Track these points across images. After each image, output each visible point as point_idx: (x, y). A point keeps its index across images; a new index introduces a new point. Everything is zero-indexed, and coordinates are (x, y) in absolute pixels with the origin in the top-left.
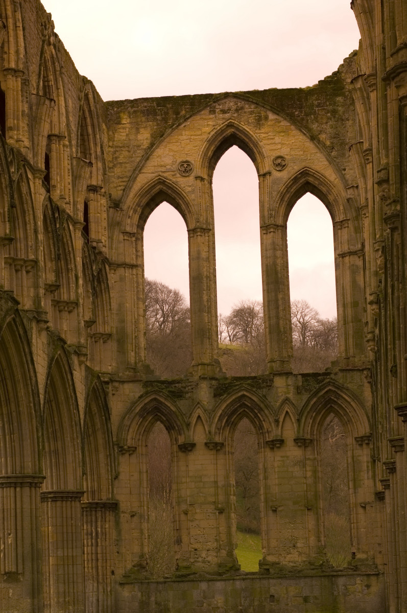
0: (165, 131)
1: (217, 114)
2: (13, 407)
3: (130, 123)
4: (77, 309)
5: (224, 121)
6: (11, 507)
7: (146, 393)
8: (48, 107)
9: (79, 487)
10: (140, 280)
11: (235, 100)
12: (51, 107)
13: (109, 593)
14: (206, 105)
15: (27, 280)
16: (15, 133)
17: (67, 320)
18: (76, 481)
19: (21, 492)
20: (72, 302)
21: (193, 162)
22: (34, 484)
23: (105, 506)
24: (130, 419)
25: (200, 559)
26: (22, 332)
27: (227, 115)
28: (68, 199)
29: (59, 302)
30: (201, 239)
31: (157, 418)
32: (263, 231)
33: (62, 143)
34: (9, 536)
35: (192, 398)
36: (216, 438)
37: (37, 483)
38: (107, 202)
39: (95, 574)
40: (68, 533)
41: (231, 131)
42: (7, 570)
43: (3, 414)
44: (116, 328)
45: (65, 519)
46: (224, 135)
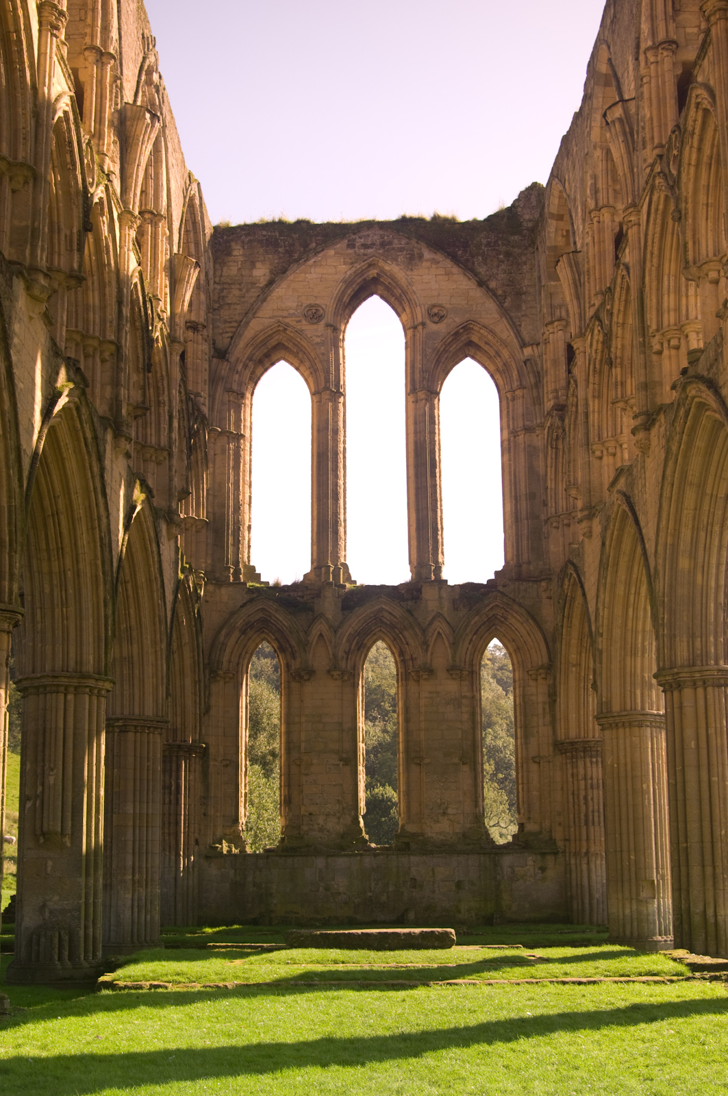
0: (289, 266)
1: (356, 249)
2: (68, 562)
3: (243, 255)
4: (169, 461)
5: (366, 257)
6: (56, 725)
7: (251, 601)
8: (148, 125)
9: (160, 714)
10: (248, 458)
11: (381, 232)
12: (153, 126)
13: (191, 870)
14: (343, 236)
15: (102, 372)
16: (97, 142)
17: (154, 474)
18: (157, 704)
19: (75, 701)
20: (163, 449)
21: (324, 307)
22: (96, 691)
23: (190, 749)
24: (228, 635)
25: (316, 827)
26: (89, 435)
27: (369, 251)
28: (164, 306)
29: (143, 447)
30: (330, 404)
31: (263, 635)
32: (411, 399)
33: (160, 224)
34: (51, 773)
35: (312, 610)
36: (343, 664)
37: (102, 689)
38: (210, 348)
39: (173, 842)
40: (141, 780)
41: (373, 273)
42: (45, 829)
43: (51, 573)
44: (214, 514)
45: (138, 759)
46: (365, 276)
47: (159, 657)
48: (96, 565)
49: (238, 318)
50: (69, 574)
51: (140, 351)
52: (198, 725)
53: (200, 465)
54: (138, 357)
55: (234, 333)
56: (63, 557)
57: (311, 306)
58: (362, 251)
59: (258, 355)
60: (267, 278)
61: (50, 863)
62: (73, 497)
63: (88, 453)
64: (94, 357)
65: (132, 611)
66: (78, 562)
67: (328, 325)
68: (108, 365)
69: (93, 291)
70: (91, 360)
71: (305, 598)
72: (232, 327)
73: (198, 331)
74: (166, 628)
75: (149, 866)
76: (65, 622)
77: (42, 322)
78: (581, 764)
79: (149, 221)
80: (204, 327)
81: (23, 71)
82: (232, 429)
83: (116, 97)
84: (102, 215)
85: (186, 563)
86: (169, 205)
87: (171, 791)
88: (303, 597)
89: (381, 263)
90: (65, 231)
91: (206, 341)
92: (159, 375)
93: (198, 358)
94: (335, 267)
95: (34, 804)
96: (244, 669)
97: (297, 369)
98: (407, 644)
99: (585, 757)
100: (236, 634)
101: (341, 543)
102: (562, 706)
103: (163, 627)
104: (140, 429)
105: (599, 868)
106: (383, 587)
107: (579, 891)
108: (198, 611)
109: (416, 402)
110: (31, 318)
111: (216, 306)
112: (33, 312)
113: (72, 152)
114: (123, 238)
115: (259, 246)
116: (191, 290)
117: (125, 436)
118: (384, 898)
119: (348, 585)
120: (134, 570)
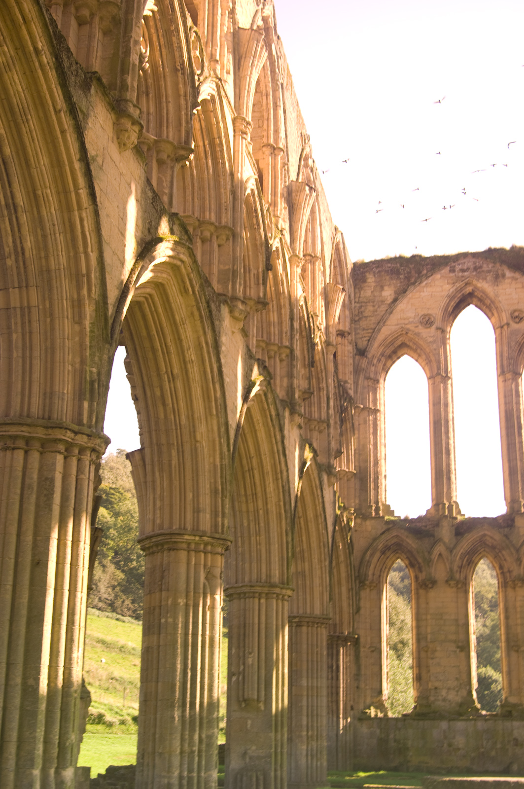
0: (408, 287)
1: (456, 273)
2: (260, 503)
3: (375, 282)
4: (328, 429)
5: (463, 279)
6: (253, 622)
7: (388, 530)
8: (307, 195)
9: (325, 613)
10: (382, 426)
11: (474, 260)
12: (311, 195)
13: (348, 728)
14: (446, 264)
15: (280, 368)
16: (273, 208)
17: (317, 439)
18: (323, 606)
19: (266, 604)
20: (323, 422)
21: (435, 315)
22: (281, 597)
23: (346, 639)
24: (372, 555)
25: (440, 698)
26: (273, 413)
27: (466, 274)
28: (321, 321)
29: (309, 420)
30: (442, 385)
31: (397, 555)
32: (501, 379)
33: (317, 263)
34: (250, 656)
35: (433, 536)
36: (457, 576)
37: (285, 595)
38: (353, 349)
39: (335, 708)
40: (312, 661)
41: (469, 289)
42: (246, 697)
43: (248, 512)
44: (360, 467)
45: (310, 646)
46: (464, 292)
47: (324, 572)
48: (280, 506)
49: (373, 326)
50: (261, 512)
51: (306, 352)
52: (351, 621)
53: (349, 433)
54: (305, 357)
55: (370, 337)
56: (256, 501)
57: (425, 315)
58: (460, 274)
59: (388, 352)
60: (393, 297)
61: (249, 722)
62: (263, 457)
63: (273, 425)
64: (275, 358)
65: (304, 538)
66: (267, 504)
67: (438, 329)
68: (285, 363)
69: (273, 312)
70: (272, 360)
71: (428, 527)
72: (369, 333)
73: (345, 337)
74: (329, 550)
75: (319, 725)
76: (258, 547)
77: (240, 335)
79: (309, 261)
80: (349, 334)
81: (224, 163)
82: (371, 406)
83: (285, 177)
84: (278, 258)
85: (342, 503)
86: (322, 250)
87: (334, 670)
88: (426, 526)
89: (475, 282)
90: (253, 271)
91: (350, 343)
92: (319, 369)
93: (345, 356)
94: (442, 286)
95: (238, 679)
96: (384, 580)
97: (417, 361)
98: (505, 560)
100: (378, 554)
101: (453, 486)
103: (326, 550)
104: (307, 408)
106: (485, 518)
108: (351, 539)
109: (505, 381)
110: (233, 332)
111: (357, 318)
112: (235, 328)
113: (257, 216)
114: (293, 274)
115: (386, 274)
116: (340, 308)
117: (298, 413)
118: (493, 753)
119: (459, 518)
120: (305, 508)
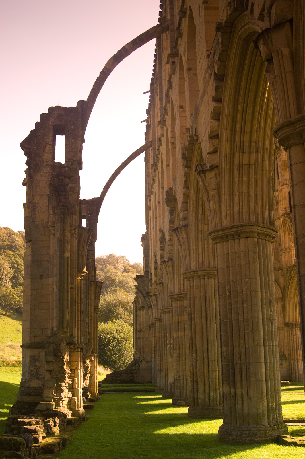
78: (294, 330)
99: (295, 328)
102: (288, 311)
105: (301, 364)
107: (294, 372)
